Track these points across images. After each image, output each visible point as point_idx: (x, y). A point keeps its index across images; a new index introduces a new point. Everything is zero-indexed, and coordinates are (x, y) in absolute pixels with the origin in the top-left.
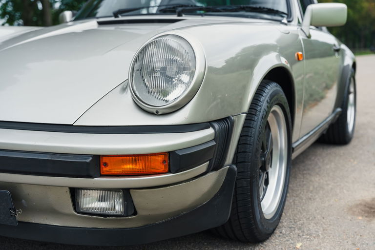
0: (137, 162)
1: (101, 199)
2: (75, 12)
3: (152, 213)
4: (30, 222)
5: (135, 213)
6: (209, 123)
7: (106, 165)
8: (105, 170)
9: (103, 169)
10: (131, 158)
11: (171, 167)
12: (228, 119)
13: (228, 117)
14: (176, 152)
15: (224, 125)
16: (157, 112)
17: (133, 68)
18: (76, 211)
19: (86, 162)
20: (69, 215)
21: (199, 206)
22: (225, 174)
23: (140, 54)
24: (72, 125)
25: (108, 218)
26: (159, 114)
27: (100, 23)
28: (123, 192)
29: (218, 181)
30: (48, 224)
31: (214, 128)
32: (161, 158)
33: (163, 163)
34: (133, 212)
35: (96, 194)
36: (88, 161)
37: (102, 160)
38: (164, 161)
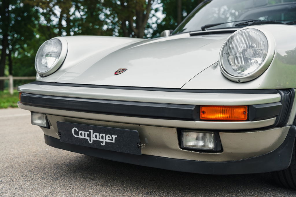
0: (226, 112)
1: (199, 139)
2: (172, 30)
3: (234, 151)
4: (149, 155)
5: (222, 150)
6: (277, 90)
7: (204, 113)
8: (204, 116)
9: (201, 116)
10: (221, 108)
11: (249, 116)
12: (290, 90)
13: (291, 89)
14: (253, 106)
15: (288, 94)
16: (239, 81)
17: (223, 51)
18: (181, 147)
19: (191, 109)
20: (176, 150)
21: (267, 153)
22: (288, 131)
23: (228, 42)
24: (180, 89)
25: (202, 153)
26: (240, 82)
27: (192, 35)
28: (215, 134)
29: (282, 136)
30: (161, 156)
31: (280, 94)
32: (242, 110)
33: (244, 113)
34: (220, 149)
35: (195, 135)
36: (193, 109)
37: (202, 109)
38: (244, 112)
